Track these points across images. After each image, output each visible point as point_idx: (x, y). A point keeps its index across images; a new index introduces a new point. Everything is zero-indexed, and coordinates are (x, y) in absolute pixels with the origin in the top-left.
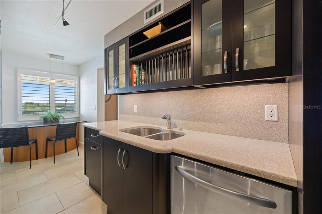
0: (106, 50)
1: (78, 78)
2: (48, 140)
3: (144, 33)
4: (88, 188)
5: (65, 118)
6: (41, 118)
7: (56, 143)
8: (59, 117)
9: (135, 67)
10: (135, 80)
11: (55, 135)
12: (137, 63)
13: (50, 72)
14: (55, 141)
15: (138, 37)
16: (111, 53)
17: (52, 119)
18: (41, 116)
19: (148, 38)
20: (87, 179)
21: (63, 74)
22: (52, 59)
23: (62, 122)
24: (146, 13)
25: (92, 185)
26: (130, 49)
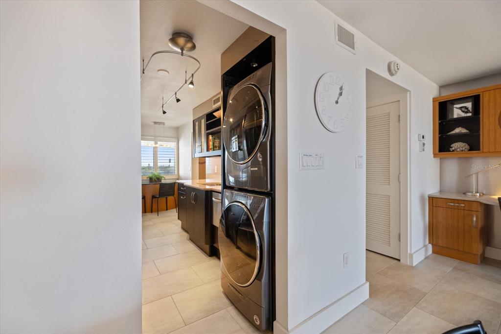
0: (194, 121)
1: (177, 140)
2: (153, 197)
3: (214, 114)
4: (180, 229)
5: (166, 178)
6: (147, 178)
7: (159, 199)
8: (162, 177)
9: (210, 137)
10: (210, 147)
11: (158, 193)
12: (212, 134)
13: (154, 136)
14: (159, 197)
15: (210, 116)
16: (197, 124)
17: (156, 179)
18: (148, 176)
19: (216, 117)
20: (180, 222)
21: (164, 137)
22: (156, 125)
23: (163, 181)
24: (214, 101)
25: (183, 228)
26: (207, 124)
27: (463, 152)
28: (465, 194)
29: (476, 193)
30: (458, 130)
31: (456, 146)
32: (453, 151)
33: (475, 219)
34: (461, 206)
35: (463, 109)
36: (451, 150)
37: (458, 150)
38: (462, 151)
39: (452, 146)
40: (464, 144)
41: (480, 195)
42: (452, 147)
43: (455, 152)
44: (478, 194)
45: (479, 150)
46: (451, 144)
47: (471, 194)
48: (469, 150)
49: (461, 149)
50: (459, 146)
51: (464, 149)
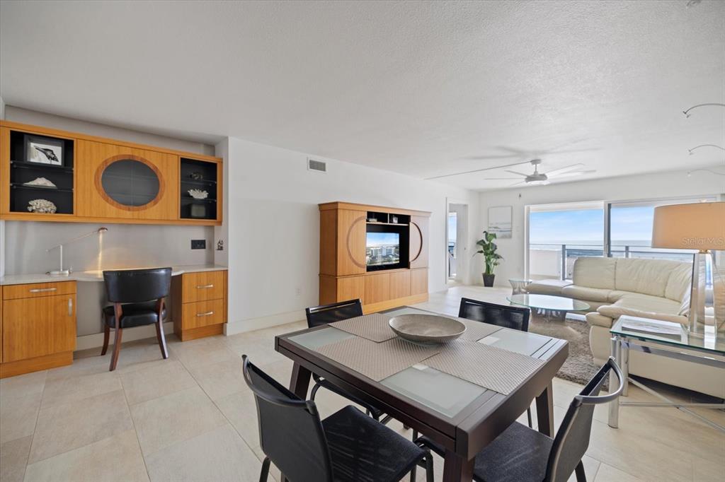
27: (48, 214)
28: (48, 273)
29: (64, 270)
30: (41, 182)
31: (39, 204)
32: (33, 211)
33: (70, 305)
34: (51, 291)
35: (49, 153)
36: (30, 210)
37: (41, 210)
38: (46, 212)
39: (30, 203)
40: (49, 203)
41: (70, 273)
42: (30, 206)
43: (36, 213)
44: (67, 272)
45: (72, 213)
46: (30, 200)
47: (58, 273)
48: (56, 212)
49: (46, 209)
50: (42, 205)
51: (49, 209)
